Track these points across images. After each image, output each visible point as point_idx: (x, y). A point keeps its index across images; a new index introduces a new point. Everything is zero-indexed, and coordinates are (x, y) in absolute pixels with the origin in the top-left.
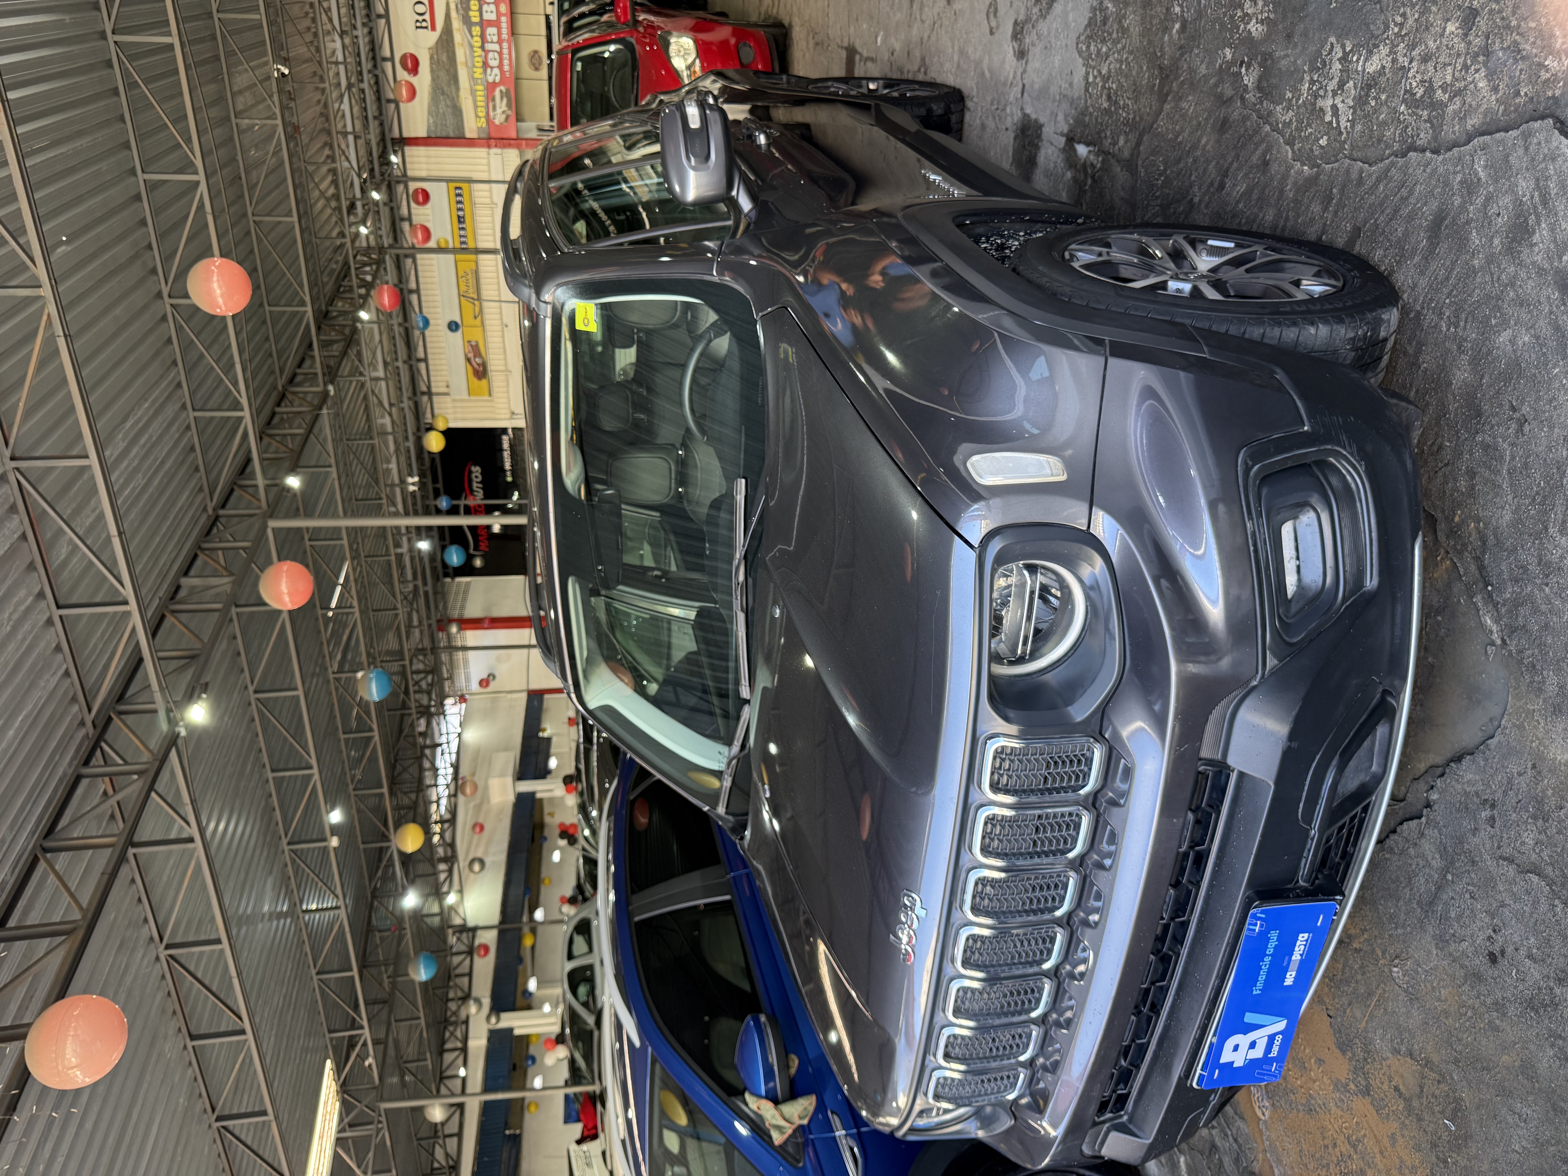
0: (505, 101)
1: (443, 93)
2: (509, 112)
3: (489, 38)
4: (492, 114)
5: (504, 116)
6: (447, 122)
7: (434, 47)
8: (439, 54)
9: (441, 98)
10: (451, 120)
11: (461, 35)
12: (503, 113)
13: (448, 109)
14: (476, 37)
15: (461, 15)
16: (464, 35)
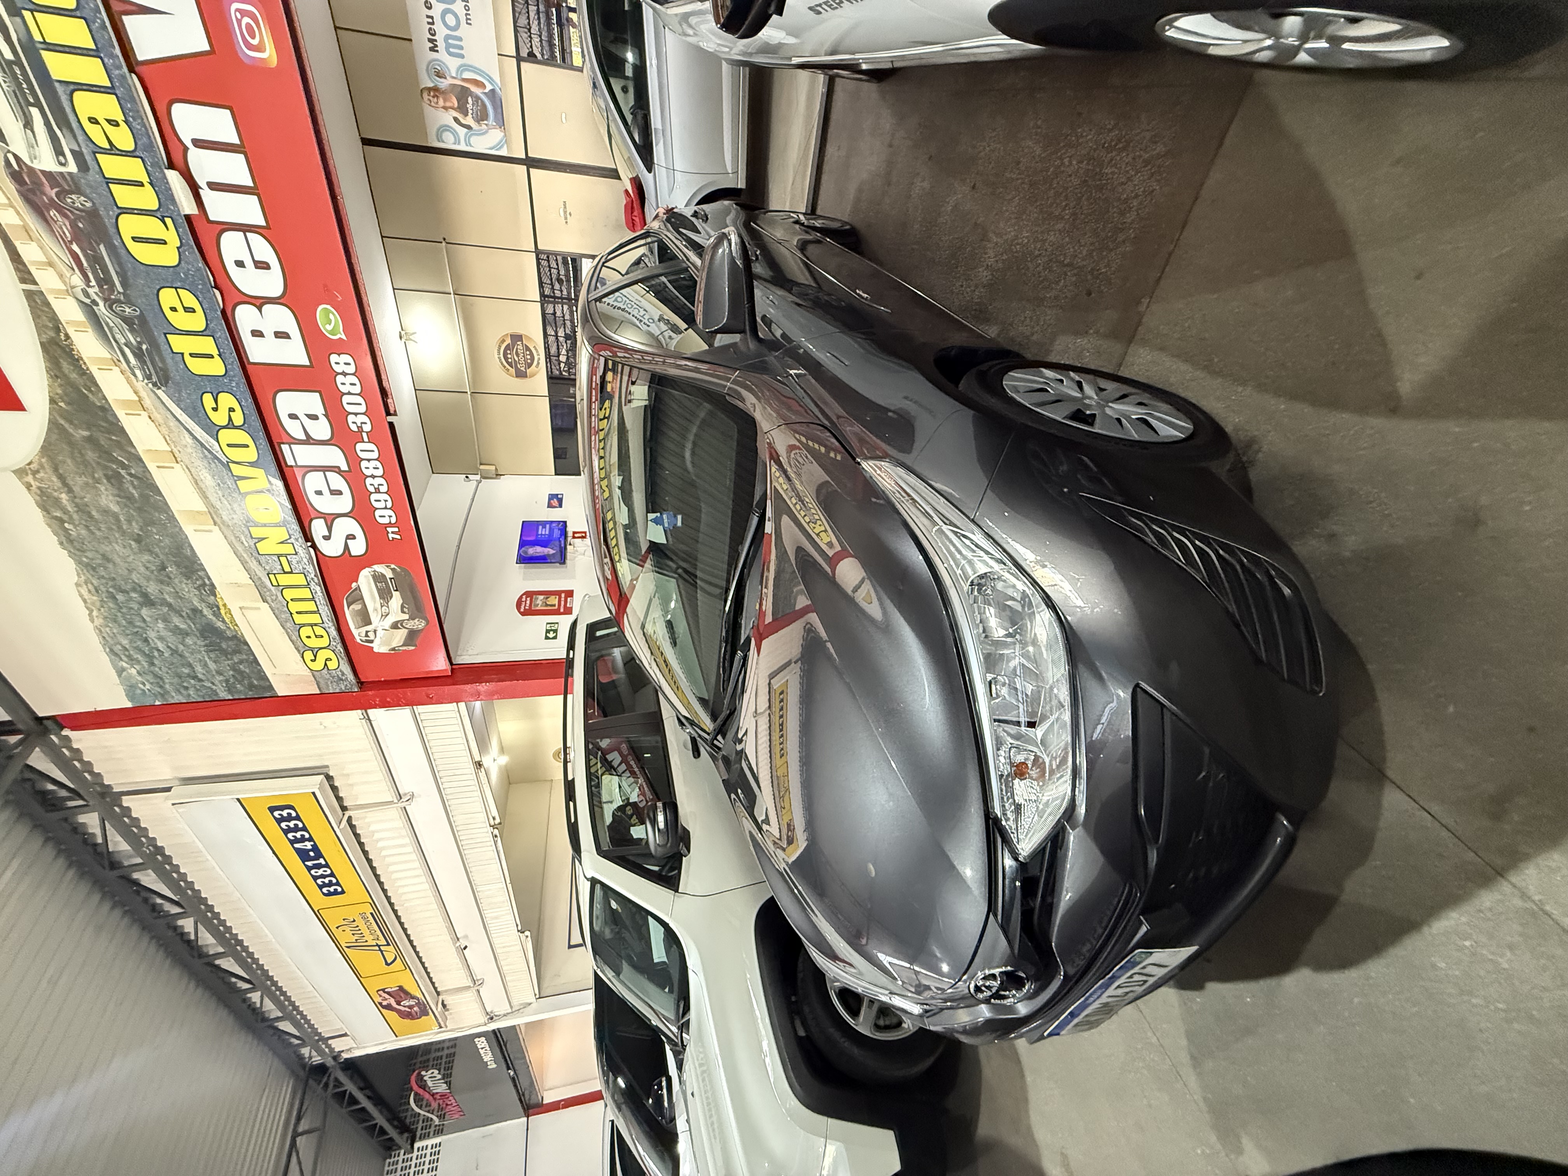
0: (396, 600)
1: (148, 601)
2: (418, 624)
3: (294, 429)
4: (358, 633)
5: (401, 633)
6: (199, 669)
7: (42, 466)
8: (76, 489)
9: (145, 612)
10: (212, 666)
11: (158, 426)
12: (395, 626)
13: (189, 641)
14: (230, 425)
15: (127, 351)
16: (173, 423)
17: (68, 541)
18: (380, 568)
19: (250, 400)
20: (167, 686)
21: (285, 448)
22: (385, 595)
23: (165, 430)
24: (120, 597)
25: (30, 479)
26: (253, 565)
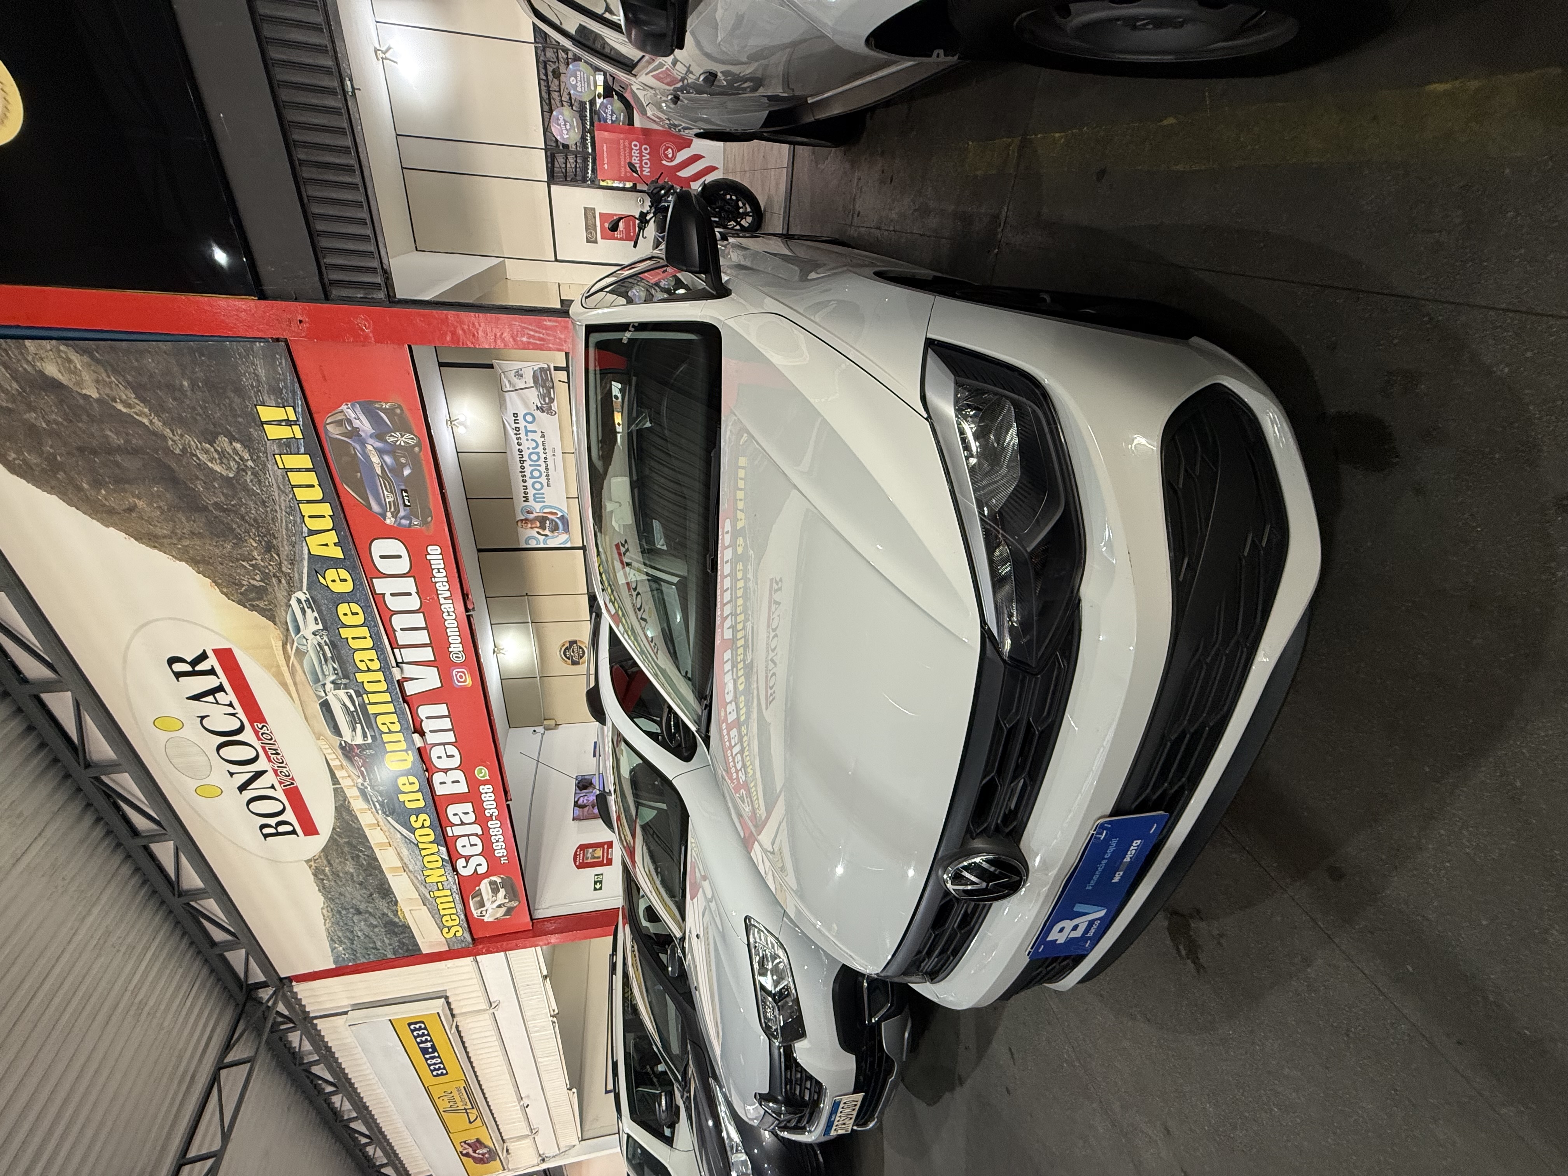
0: (502, 892)
1: (359, 912)
2: (514, 904)
3: (455, 820)
4: (476, 913)
5: (504, 909)
6: (379, 944)
7: (320, 857)
8: (335, 865)
9: (355, 918)
10: (387, 941)
11: (384, 832)
12: (499, 906)
13: (376, 930)
14: (423, 827)
15: (377, 804)
16: (392, 830)
17: (324, 889)
18: (493, 878)
19: (435, 815)
20: (358, 955)
21: (449, 829)
22: (495, 891)
23: (387, 833)
24: (344, 912)
25: (312, 863)
26: (422, 888)
